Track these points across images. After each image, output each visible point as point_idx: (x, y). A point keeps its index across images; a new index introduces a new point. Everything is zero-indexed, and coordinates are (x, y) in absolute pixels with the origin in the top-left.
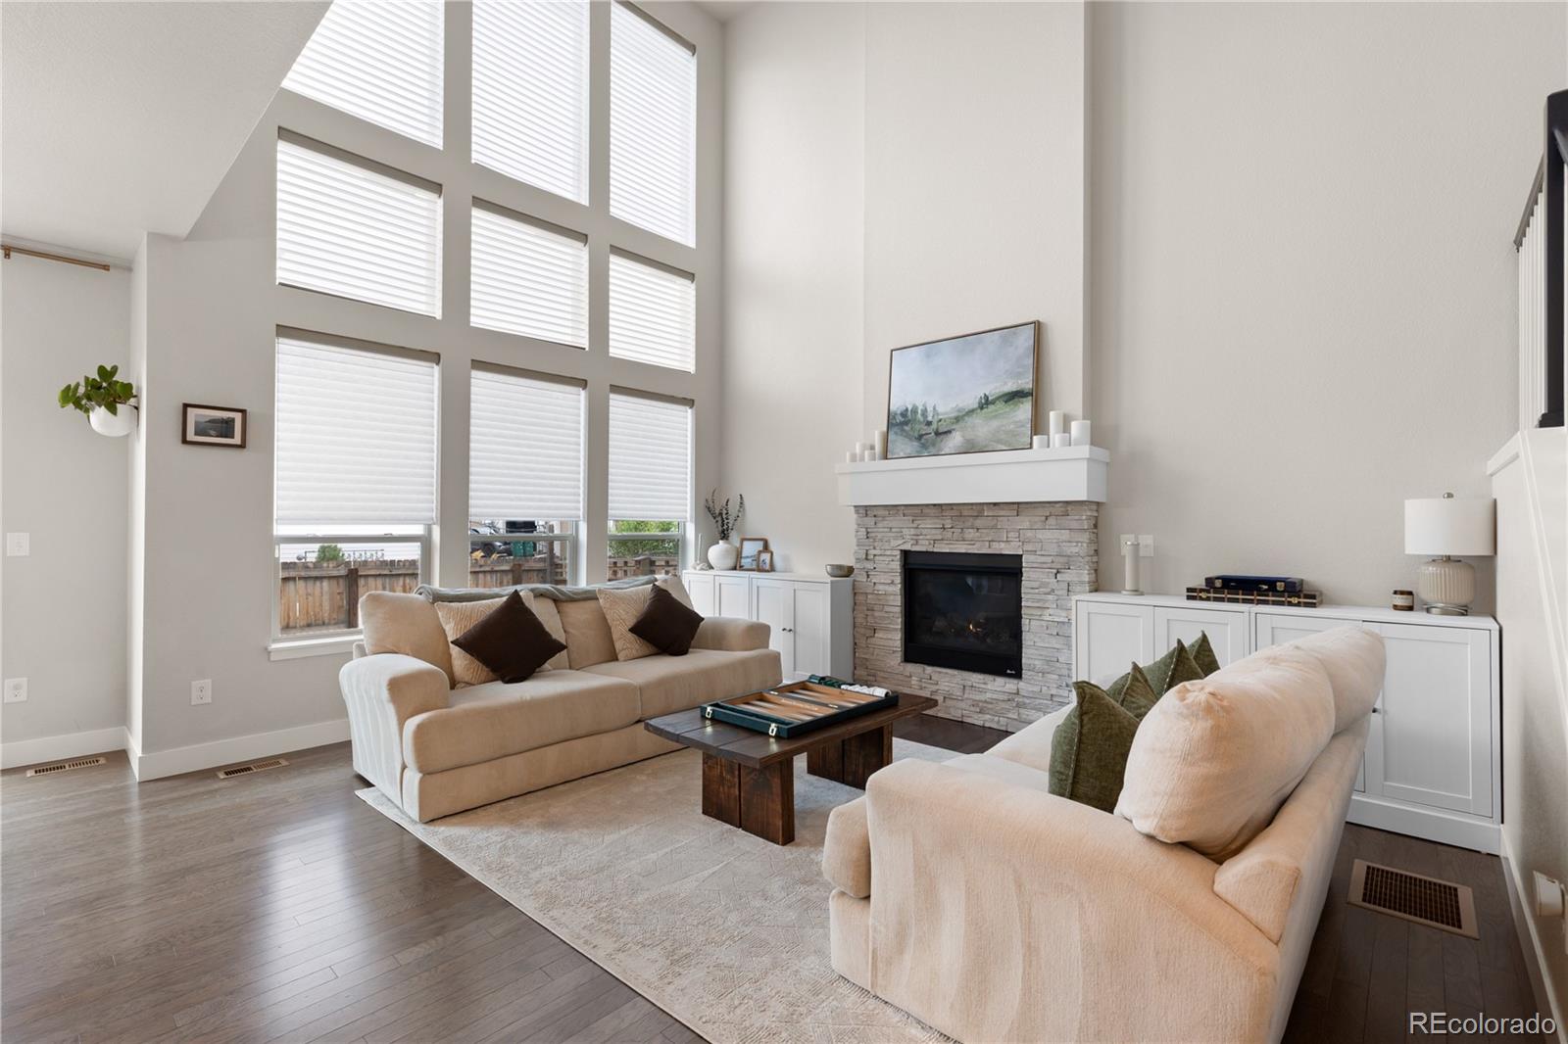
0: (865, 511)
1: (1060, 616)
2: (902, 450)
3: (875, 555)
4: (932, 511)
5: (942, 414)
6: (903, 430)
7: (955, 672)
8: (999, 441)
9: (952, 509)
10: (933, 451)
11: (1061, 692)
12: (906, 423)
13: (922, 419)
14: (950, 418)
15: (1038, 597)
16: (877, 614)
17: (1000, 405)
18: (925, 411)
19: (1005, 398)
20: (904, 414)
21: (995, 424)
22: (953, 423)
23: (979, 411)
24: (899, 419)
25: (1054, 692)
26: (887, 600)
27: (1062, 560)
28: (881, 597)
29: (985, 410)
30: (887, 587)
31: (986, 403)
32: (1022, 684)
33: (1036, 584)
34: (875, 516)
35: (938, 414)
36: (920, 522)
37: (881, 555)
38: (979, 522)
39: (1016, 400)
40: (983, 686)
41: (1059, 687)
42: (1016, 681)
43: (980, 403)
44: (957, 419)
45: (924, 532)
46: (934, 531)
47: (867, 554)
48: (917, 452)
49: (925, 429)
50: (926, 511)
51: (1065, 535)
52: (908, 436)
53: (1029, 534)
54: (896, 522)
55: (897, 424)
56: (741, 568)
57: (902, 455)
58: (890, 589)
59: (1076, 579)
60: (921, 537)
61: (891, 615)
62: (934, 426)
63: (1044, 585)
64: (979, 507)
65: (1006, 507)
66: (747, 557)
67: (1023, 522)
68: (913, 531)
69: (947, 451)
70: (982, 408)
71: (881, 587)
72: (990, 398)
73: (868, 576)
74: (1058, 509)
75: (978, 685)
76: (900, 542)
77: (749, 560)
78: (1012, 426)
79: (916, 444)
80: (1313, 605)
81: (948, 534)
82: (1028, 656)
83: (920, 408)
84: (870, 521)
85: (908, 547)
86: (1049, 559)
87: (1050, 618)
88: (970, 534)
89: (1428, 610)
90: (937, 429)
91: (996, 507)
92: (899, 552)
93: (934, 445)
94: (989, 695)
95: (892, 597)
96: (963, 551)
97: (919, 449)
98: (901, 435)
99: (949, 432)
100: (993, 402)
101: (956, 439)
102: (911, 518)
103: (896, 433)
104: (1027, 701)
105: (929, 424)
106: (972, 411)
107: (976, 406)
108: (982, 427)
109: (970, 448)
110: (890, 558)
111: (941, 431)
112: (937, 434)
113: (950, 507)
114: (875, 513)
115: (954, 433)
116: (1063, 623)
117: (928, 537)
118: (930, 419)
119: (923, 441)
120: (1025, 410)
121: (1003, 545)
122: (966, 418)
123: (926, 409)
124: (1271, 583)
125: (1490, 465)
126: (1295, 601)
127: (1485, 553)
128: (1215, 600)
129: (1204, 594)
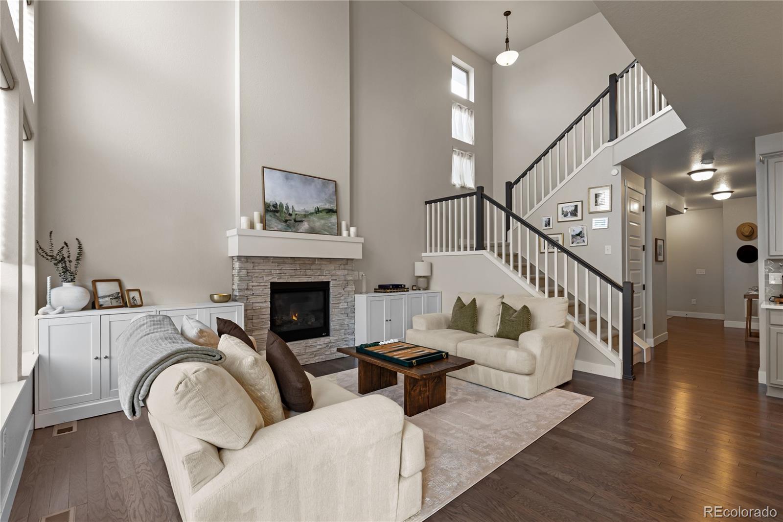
0: (244, 259)
1: (344, 306)
2: (276, 226)
3: (252, 286)
4: (290, 261)
5: (297, 212)
6: (275, 215)
7: (302, 341)
8: (325, 230)
9: (299, 260)
10: (294, 230)
11: (346, 336)
12: (277, 212)
13: (286, 211)
14: (302, 215)
15: (338, 299)
16: (254, 321)
17: (324, 213)
18: (287, 208)
19: (326, 211)
20: (275, 206)
21: (323, 222)
22: (303, 217)
23: (315, 214)
24: (272, 208)
25: (343, 337)
26: (261, 312)
27: (345, 282)
28: (256, 311)
29: (318, 215)
30: (261, 304)
31: (318, 211)
32: (331, 338)
33: (337, 293)
34: (253, 263)
35: (295, 211)
36: (282, 266)
37: (258, 286)
38: (313, 267)
39: (330, 213)
40: (315, 344)
41: (345, 334)
42: (328, 337)
43: (315, 210)
44: (305, 216)
45: (286, 271)
46: (291, 271)
47: (248, 286)
48: (285, 229)
49: (288, 218)
50: (286, 260)
51: (346, 272)
52: (278, 219)
53: (334, 272)
54: (267, 267)
55: (271, 211)
56: (101, 307)
57: (276, 229)
58: (264, 305)
59: (351, 290)
60: (283, 275)
61: (264, 320)
62: (293, 216)
63: (340, 293)
64: (313, 260)
65: (325, 260)
66: (105, 297)
67: (332, 267)
68: (278, 272)
69: (301, 231)
70: (316, 213)
71: (257, 305)
72: (320, 209)
73: (247, 300)
74: (345, 262)
75: (313, 344)
76: (271, 278)
77: (107, 299)
78: (330, 225)
79: (284, 224)
80: (408, 291)
81: (298, 273)
82: (333, 325)
83: (285, 205)
84: (250, 266)
85: (276, 280)
86: (341, 282)
87: (341, 307)
88: (309, 272)
89: (420, 290)
90: (295, 219)
91: (321, 260)
92: (269, 283)
93: (294, 227)
94: (318, 347)
95: (264, 310)
96: (306, 281)
97: (285, 227)
98: (274, 218)
99: (301, 221)
100: (321, 212)
101: (305, 226)
102: (277, 264)
103: (270, 216)
104: (334, 344)
105: (290, 215)
106: (312, 214)
107: (313, 211)
108: (318, 223)
109: (312, 231)
110: (263, 287)
111: (297, 220)
112: (295, 221)
113: (298, 259)
114: (253, 261)
115: (304, 223)
116: (346, 308)
117: (287, 274)
118: (291, 212)
119: (288, 223)
120: (334, 219)
121: (323, 277)
122: (310, 216)
123: (288, 207)
124: (401, 285)
125: (424, 254)
126: (405, 290)
127: (430, 275)
128: (391, 292)
129: (388, 291)
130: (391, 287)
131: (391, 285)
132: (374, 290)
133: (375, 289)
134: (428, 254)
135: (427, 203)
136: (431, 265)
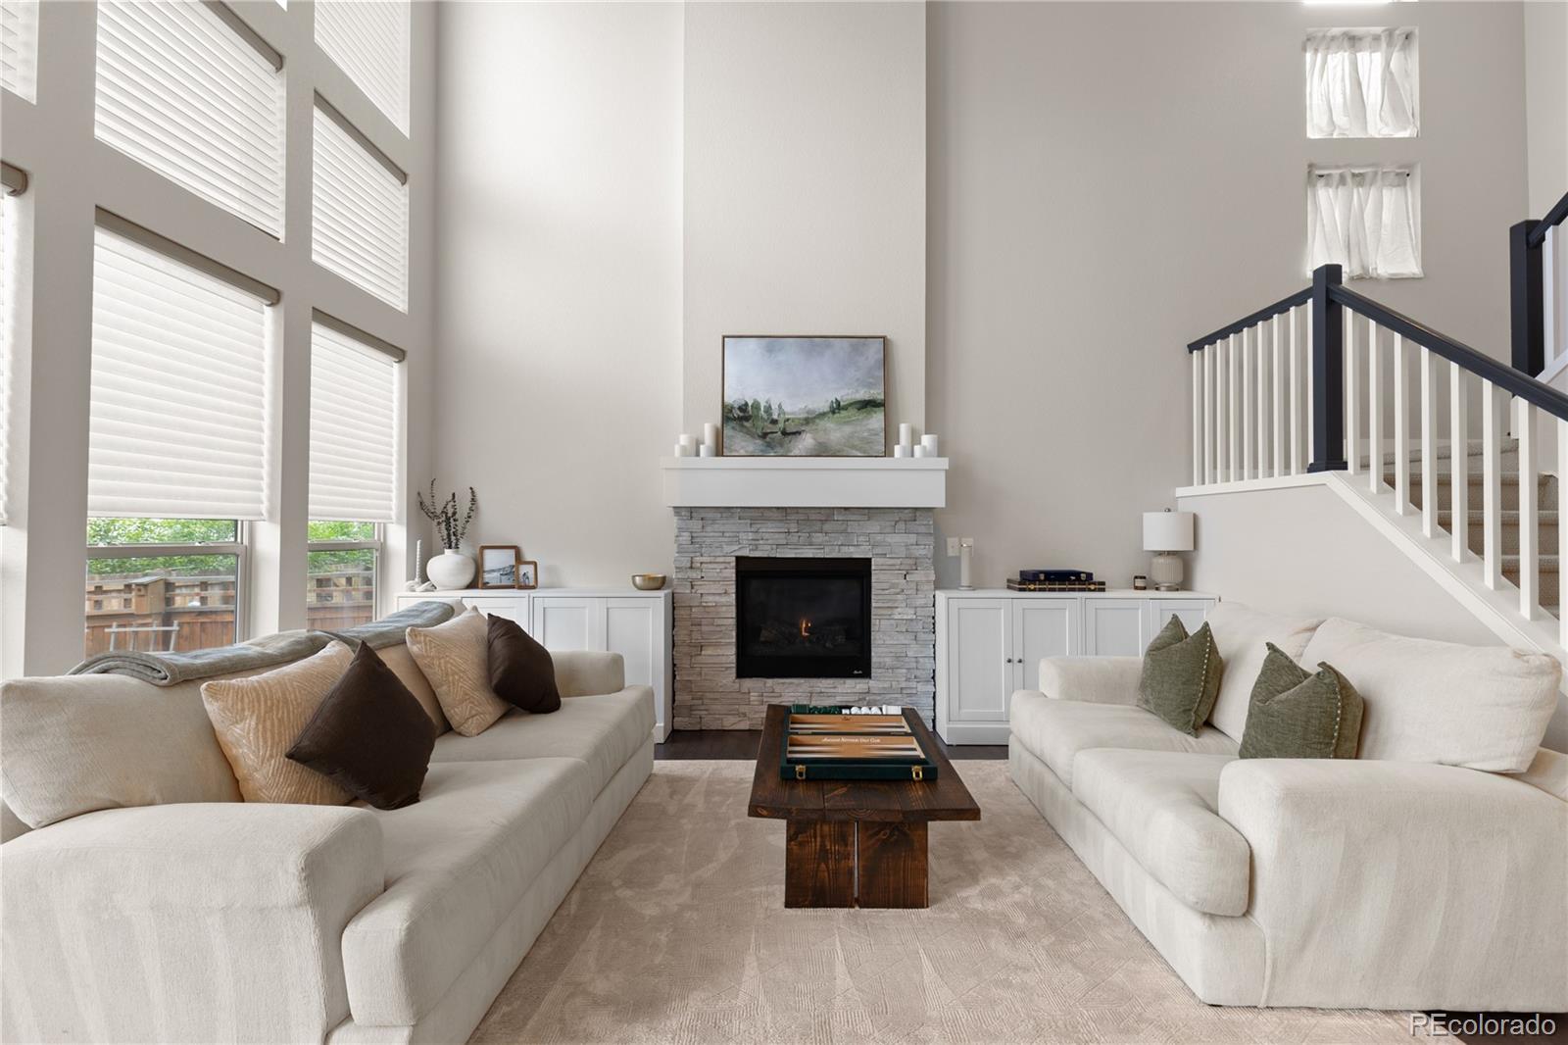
0: (688, 513)
1: (908, 614)
2: (742, 448)
3: (701, 563)
4: (776, 515)
5: (789, 414)
6: (743, 426)
7: (802, 681)
8: (853, 447)
9: (797, 513)
10: (781, 451)
11: (914, 685)
12: (747, 419)
13: (765, 416)
14: (799, 419)
15: (889, 597)
16: (704, 628)
17: (852, 411)
18: (768, 409)
19: (858, 406)
20: (743, 408)
21: (848, 429)
22: (802, 425)
23: (830, 415)
24: (737, 413)
25: (903, 685)
26: (718, 613)
27: (911, 562)
28: (707, 610)
29: (837, 415)
30: (717, 598)
31: (837, 408)
32: (872, 683)
33: (885, 586)
34: (702, 519)
35: (784, 414)
36: (758, 526)
37: (710, 563)
38: (827, 527)
39: (869, 408)
40: (832, 690)
41: (908, 680)
42: (867, 680)
43: (831, 407)
44: (807, 421)
45: (767, 536)
46: (777, 536)
47: (692, 563)
48: (762, 451)
49: (769, 428)
50: (767, 514)
51: (913, 538)
52: (749, 433)
53: (879, 538)
54: (731, 526)
55: (735, 419)
56: (486, 586)
57: (742, 452)
58: (724, 599)
59: (924, 579)
60: (761, 542)
61: (723, 628)
62: (781, 425)
63: (893, 586)
64: (828, 511)
65: (855, 511)
66: (493, 571)
67: (873, 526)
68: (751, 536)
69: (797, 452)
70: (834, 412)
71: (711, 598)
72: (842, 404)
73: (692, 588)
74: (908, 515)
75: (827, 691)
76: (736, 548)
77: (495, 574)
78: (866, 434)
79: (759, 442)
80: (1103, 590)
81: (794, 539)
82: (877, 655)
83: (763, 405)
84: (696, 525)
85: (745, 553)
86: (899, 561)
87: (899, 617)
88: (818, 538)
89: (1157, 589)
90: (784, 429)
91: (847, 512)
92: (734, 559)
93: (781, 445)
94: (839, 699)
95: (724, 609)
96: (811, 556)
97: (763, 448)
98: (741, 431)
99: (799, 433)
100: (845, 408)
101: (807, 441)
102: (749, 521)
103: (733, 428)
104: (879, 698)
105: (774, 422)
106: (822, 415)
107: (827, 409)
108: (835, 431)
109: (822, 451)
110: (722, 566)
111: (788, 430)
112: (785, 433)
113: (795, 511)
114: (703, 515)
115: (803, 435)
116: (912, 620)
117: (770, 542)
118: (775, 417)
119: (768, 439)
120: (876, 420)
121: (852, 549)
122: (817, 421)
123: (770, 406)
124: (1077, 574)
125: (1180, 492)
126: (1092, 587)
127: (1192, 548)
128: (1040, 590)
129: (1032, 587)
130: (1042, 577)
131: (1041, 572)
132: (1005, 584)
133: (1009, 581)
134: (1196, 489)
135: (1192, 347)
136: (1195, 518)
